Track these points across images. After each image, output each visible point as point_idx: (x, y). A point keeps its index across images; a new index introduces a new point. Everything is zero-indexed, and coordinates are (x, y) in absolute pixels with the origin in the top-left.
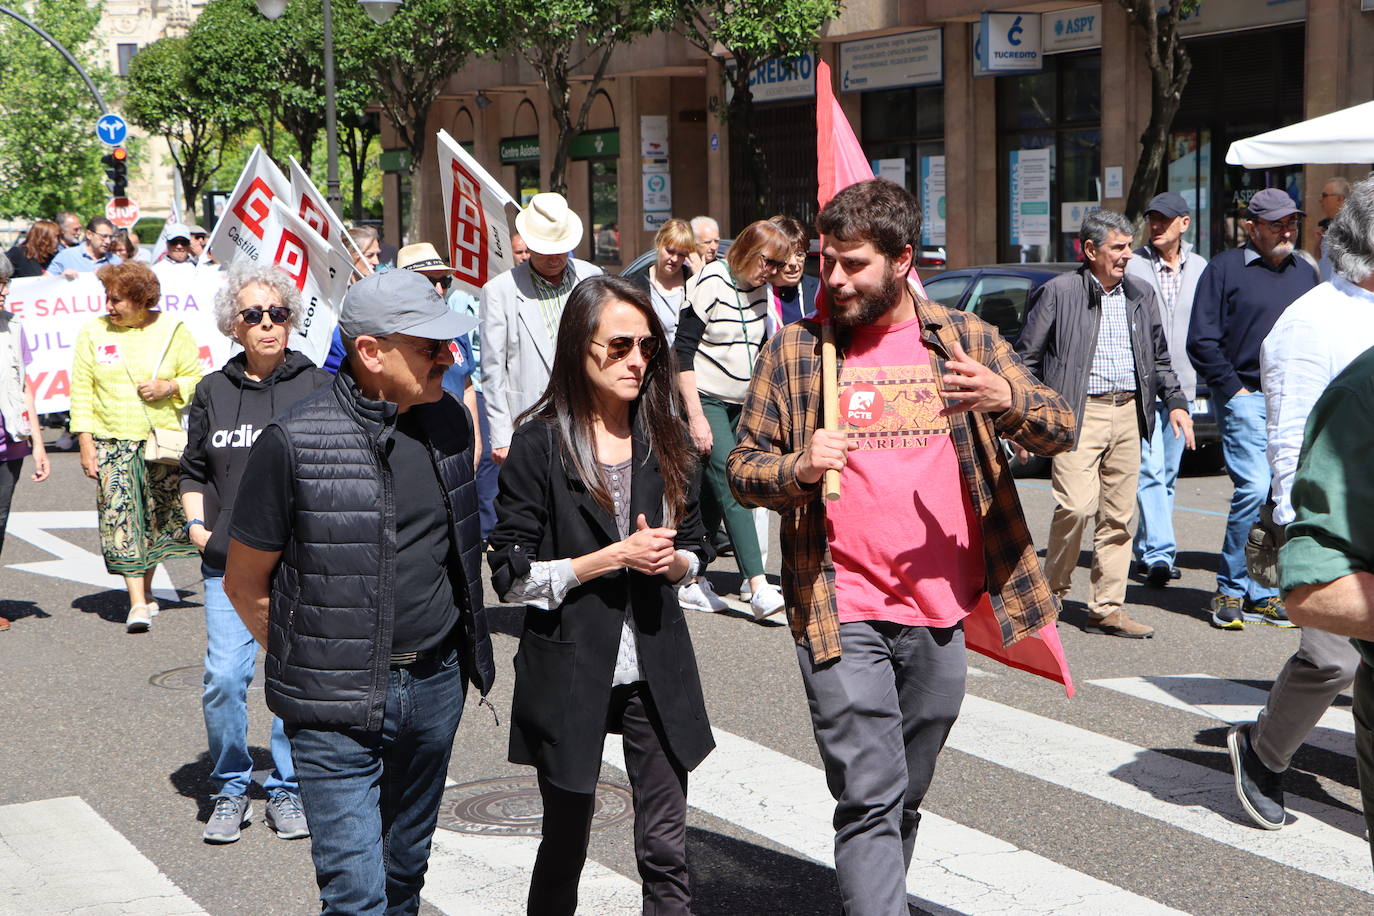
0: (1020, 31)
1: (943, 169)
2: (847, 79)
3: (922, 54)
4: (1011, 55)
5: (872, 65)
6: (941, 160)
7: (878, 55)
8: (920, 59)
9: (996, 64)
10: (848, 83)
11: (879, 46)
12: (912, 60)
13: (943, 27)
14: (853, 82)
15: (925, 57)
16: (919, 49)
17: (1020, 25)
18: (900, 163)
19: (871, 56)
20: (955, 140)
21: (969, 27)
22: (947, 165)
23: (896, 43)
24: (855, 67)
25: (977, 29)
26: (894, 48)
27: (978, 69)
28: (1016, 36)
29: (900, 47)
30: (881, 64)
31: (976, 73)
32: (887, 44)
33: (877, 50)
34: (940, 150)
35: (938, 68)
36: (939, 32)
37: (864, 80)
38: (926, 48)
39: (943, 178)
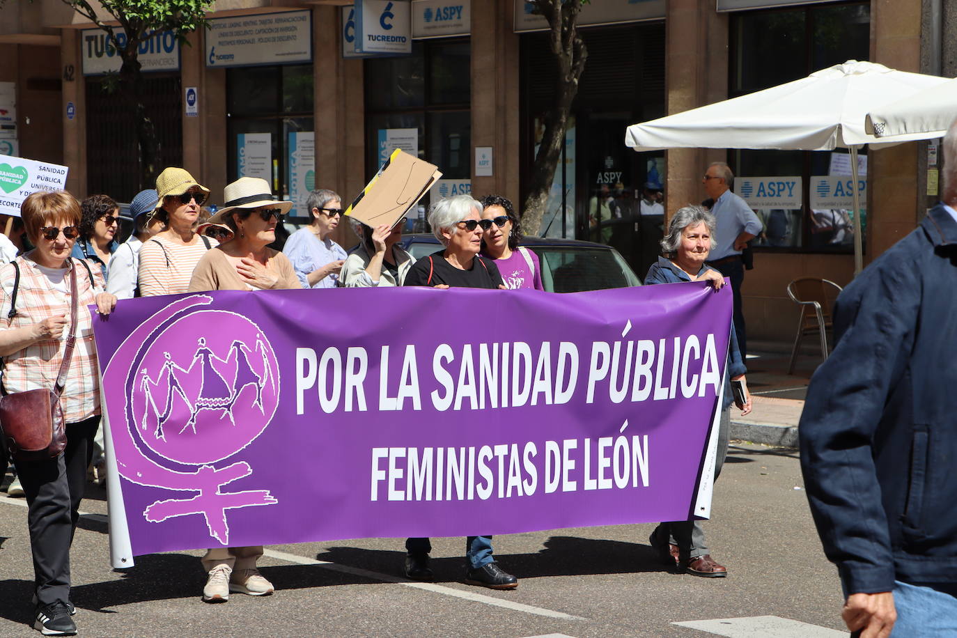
0: (391, 16)
1: (313, 144)
2: (212, 54)
3: (290, 33)
4: (384, 38)
5: (240, 42)
6: (310, 136)
7: (246, 33)
8: (289, 38)
9: (369, 46)
10: (213, 58)
11: (246, 24)
12: (281, 39)
13: (312, 9)
14: (219, 58)
15: (294, 37)
16: (287, 29)
17: (392, 11)
18: (267, 137)
19: (238, 34)
20: (325, 117)
21: (338, 10)
22: (316, 141)
23: (263, 22)
24: (220, 43)
25: (346, 13)
26: (259, 27)
27: (349, 48)
28: (387, 21)
29: (267, 26)
30: (248, 42)
31: (346, 54)
32: (254, 23)
33: (243, 29)
34: (309, 125)
35: (307, 48)
36: (307, 14)
37: (231, 56)
38: (295, 28)
39: (313, 153)
